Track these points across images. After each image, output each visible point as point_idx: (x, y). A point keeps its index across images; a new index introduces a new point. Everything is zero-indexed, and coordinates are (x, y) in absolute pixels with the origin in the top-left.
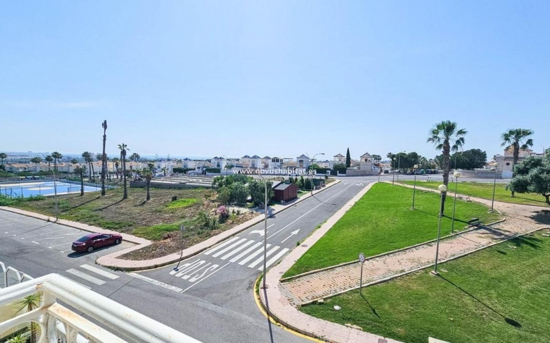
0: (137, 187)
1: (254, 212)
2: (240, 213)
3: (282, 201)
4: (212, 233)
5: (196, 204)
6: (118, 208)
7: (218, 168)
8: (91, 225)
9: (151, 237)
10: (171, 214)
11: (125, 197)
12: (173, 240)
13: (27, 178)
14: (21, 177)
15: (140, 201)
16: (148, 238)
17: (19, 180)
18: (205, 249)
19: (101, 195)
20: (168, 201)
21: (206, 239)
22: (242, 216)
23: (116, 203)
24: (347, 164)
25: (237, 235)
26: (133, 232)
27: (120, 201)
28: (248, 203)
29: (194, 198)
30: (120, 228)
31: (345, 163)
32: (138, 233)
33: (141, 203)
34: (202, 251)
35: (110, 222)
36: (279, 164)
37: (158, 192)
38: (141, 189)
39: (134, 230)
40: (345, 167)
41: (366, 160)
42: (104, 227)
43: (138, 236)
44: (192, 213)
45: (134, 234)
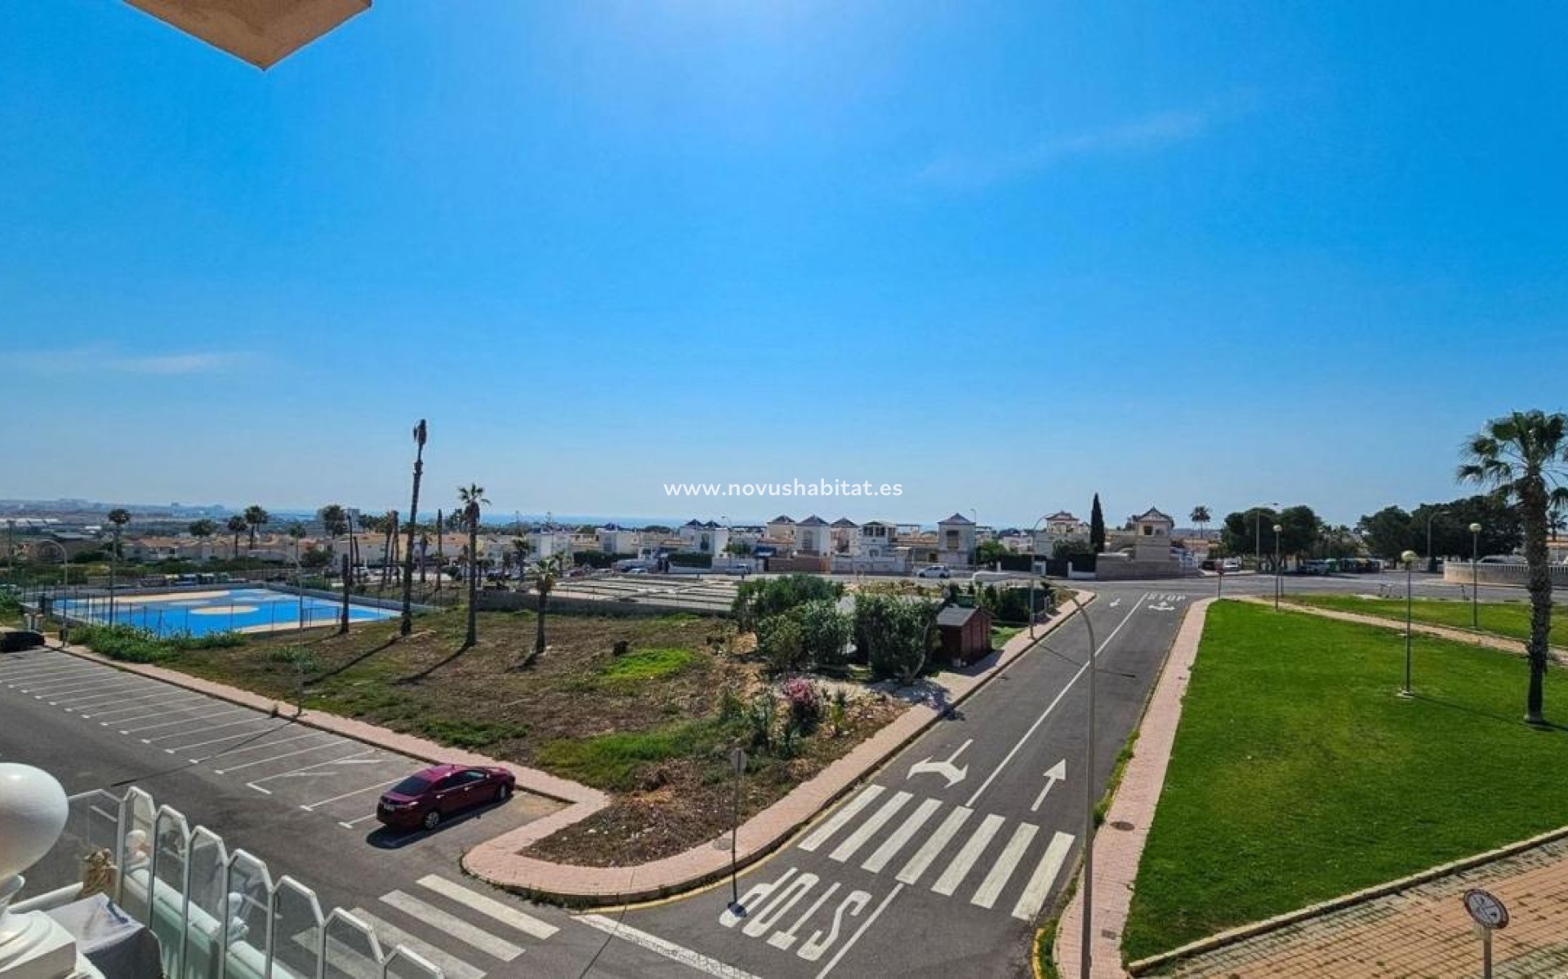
0: (494, 610)
1: (890, 698)
2: (848, 699)
3: (958, 662)
4: (794, 772)
5: (691, 666)
6: (457, 675)
7: (705, 553)
8: (401, 731)
9: (599, 779)
10: (630, 700)
11: (471, 641)
12: (680, 793)
13: (182, 579)
14: (168, 577)
15: (516, 653)
16: (592, 781)
17: (164, 583)
18: (796, 829)
19: (398, 633)
20: (602, 655)
21: (786, 794)
22: (857, 709)
23: (448, 660)
24: (1092, 542)
25: (871, 778)
26: (538, 758)
27: (459, 653)
28: (853, 667)
29: (678, 645)
30: (492, 742)
31: (1087, 540)
32: (553, 764)
33: (522, 662)
34: (787, 836)
35: (457, 722)
36: (884, 540)
37: (559, 626)
38: (506, 616)
39: (540, 754)
40: (1091, 551)
41: (1148, 531)
42: (444, 738)
43: (558, 775)
44: (692, 696)
45: (542, 766)
